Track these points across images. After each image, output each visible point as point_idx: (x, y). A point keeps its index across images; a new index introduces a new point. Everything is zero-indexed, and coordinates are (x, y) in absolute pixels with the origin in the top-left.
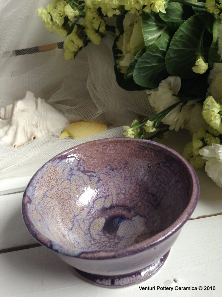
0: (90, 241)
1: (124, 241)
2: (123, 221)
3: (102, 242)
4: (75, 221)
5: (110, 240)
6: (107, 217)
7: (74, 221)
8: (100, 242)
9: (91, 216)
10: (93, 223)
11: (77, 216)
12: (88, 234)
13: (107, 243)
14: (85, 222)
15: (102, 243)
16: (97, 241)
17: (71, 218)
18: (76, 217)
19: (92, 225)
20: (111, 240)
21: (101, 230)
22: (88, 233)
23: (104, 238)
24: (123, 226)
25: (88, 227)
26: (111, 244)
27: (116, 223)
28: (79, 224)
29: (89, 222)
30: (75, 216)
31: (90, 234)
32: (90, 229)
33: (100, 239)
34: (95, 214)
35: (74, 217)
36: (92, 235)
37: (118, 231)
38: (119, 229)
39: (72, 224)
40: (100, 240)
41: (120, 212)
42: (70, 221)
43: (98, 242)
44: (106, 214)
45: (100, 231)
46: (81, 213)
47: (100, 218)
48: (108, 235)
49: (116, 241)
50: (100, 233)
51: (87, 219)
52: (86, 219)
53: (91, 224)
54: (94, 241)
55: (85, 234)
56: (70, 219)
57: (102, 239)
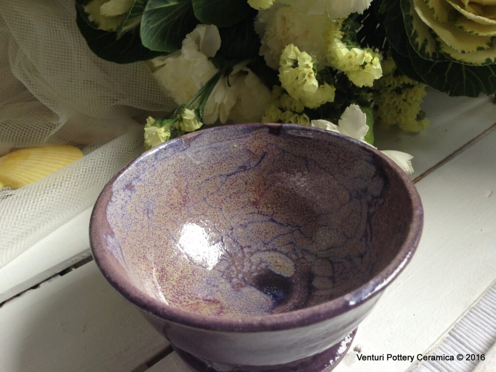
0: (249, 247)
1: (229, 290)
2: (274, 301)
3: (243, 263)
4: (290, 228)
5: (243, 273)
6: (294, 281)
7: (289, 226)
8: (244, 260)
9: (300, 256)
10: (287, 258)
11: (299, 232)
12: (266, 247)
13: (239, 268)
14: (290, 245)
15: (240, 261)
16: (247, 256)
17: (294, 220)
18: (298, 229)
19: (284, 256)
20: (240, 276)
21: (269, 268)
22: (268, 248)
23: (250, 267)
24: (262, 299)
25: (279, 250)
26: (233, 271)
27: (275, 291)
28: (284, 235)
29: (289, 252)
30: (300, 227)
31: (264, 251)
32: (276, 253)
33: (250, 262)
34: (304, 263)
35: (297, 226)
36: (263, 252)
37: (255, 289)
38: (259, 292)
39: (282, 222)
40: (248, 261)
41: (295, 300)
42: (287, 219)
43: (244, 256)
44: (299, 279)
45: (267, 266)
46: (307, 237)
47: (294, 270)
48: (254, 274)
49: (235, 280)
50: (263, 265)
51: (294, 250)
52: (296, 248)
53: (285, 254)
54: (248, 253)
55: (265, 242)
56: (292, 219)
57: (250, 265)
